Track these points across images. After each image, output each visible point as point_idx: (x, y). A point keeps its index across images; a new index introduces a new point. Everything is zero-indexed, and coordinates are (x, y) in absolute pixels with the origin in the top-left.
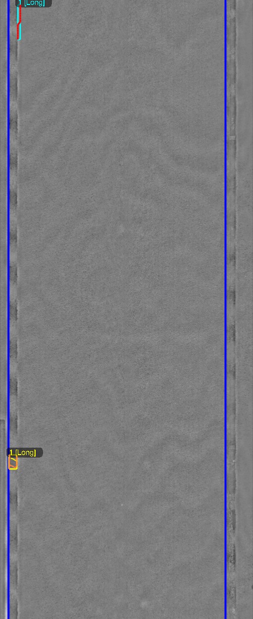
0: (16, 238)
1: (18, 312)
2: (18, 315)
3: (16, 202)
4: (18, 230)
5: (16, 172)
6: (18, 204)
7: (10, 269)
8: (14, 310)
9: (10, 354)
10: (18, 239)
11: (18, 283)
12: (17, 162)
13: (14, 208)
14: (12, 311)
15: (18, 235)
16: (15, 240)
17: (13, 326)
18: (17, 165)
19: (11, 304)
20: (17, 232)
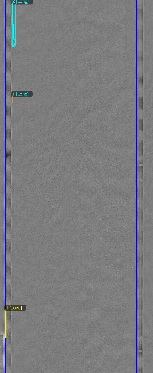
0: (10, 225)
1: (11, 270)
2: (11, 272)
3: (10, 204)
4: (11, 220)
5: (10, 185)
6: (11, 205)
7: (6, 244)
8: (9, 269)
9: (6, 295)
10: (11, 225)
11: (11, 252)
12: (10, 179)
13: (9, 207)
14: (7, 269)
15: (11, 223)
16: (9, 227)
17: (8, 278)
18: (11, 181)
19: (7, 265)
20: (10, 221)
